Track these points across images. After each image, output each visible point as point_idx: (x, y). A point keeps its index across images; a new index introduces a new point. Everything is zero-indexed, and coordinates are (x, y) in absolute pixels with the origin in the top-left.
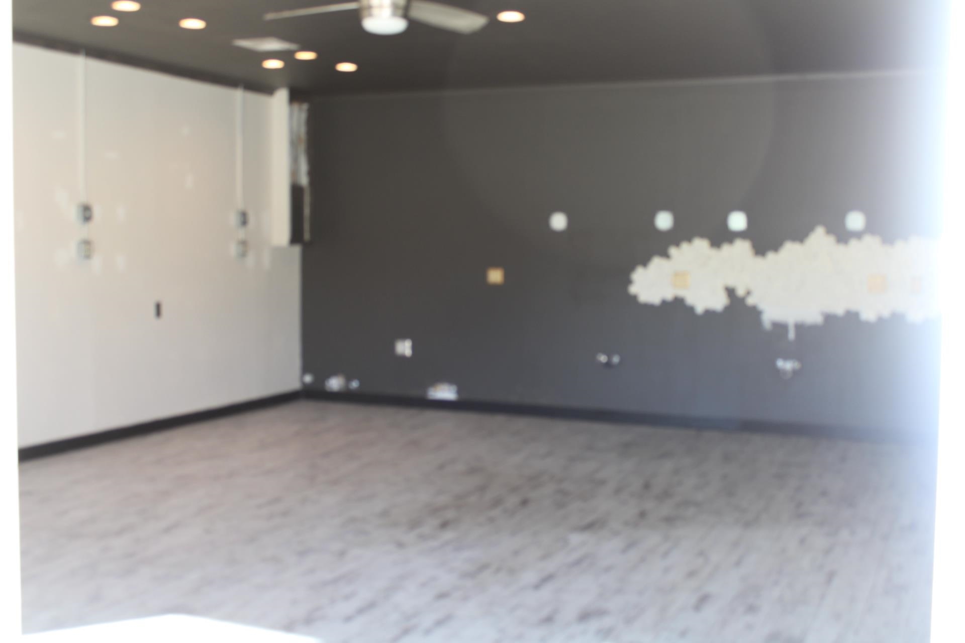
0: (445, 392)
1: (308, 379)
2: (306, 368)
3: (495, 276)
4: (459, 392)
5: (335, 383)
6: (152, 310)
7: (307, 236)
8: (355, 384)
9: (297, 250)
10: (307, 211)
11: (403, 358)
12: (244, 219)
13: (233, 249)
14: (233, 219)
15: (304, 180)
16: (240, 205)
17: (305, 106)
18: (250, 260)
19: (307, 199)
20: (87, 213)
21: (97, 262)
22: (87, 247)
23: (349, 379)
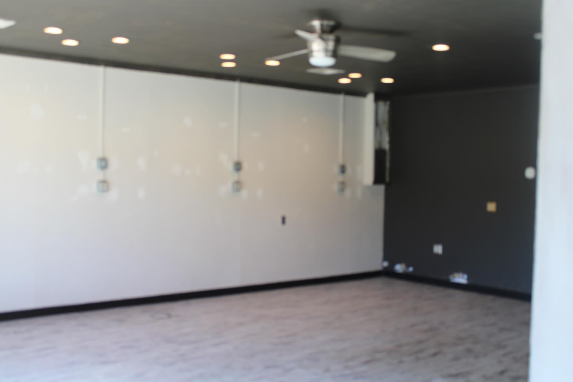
0: (461, 279)
1: (386, 264)
2: (385, 258)
3: (491, 207)
4: (468, 279)
5: (399, 268)
6: (280, 221)
7: (387, 179)
8: (411, 269)
9: (381, 188)
10: (388, 164)
11: (437, 255)
12: (343, 169)
13: (336, 187)
14: (336, 169)
15: (386, 146)
16: (340, 161)
17: (388, 103)
18: (348, 192)
19: (388, 158)
20: (238, 167)
21: (244, 193)
22: (238, 186)
23: (408, 266)
